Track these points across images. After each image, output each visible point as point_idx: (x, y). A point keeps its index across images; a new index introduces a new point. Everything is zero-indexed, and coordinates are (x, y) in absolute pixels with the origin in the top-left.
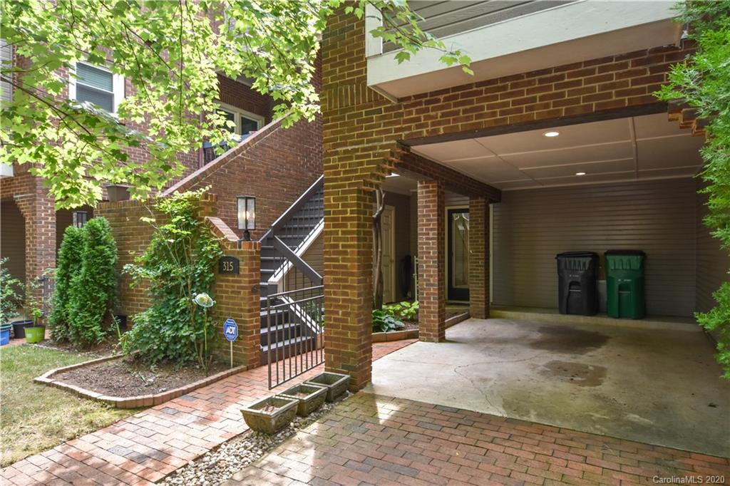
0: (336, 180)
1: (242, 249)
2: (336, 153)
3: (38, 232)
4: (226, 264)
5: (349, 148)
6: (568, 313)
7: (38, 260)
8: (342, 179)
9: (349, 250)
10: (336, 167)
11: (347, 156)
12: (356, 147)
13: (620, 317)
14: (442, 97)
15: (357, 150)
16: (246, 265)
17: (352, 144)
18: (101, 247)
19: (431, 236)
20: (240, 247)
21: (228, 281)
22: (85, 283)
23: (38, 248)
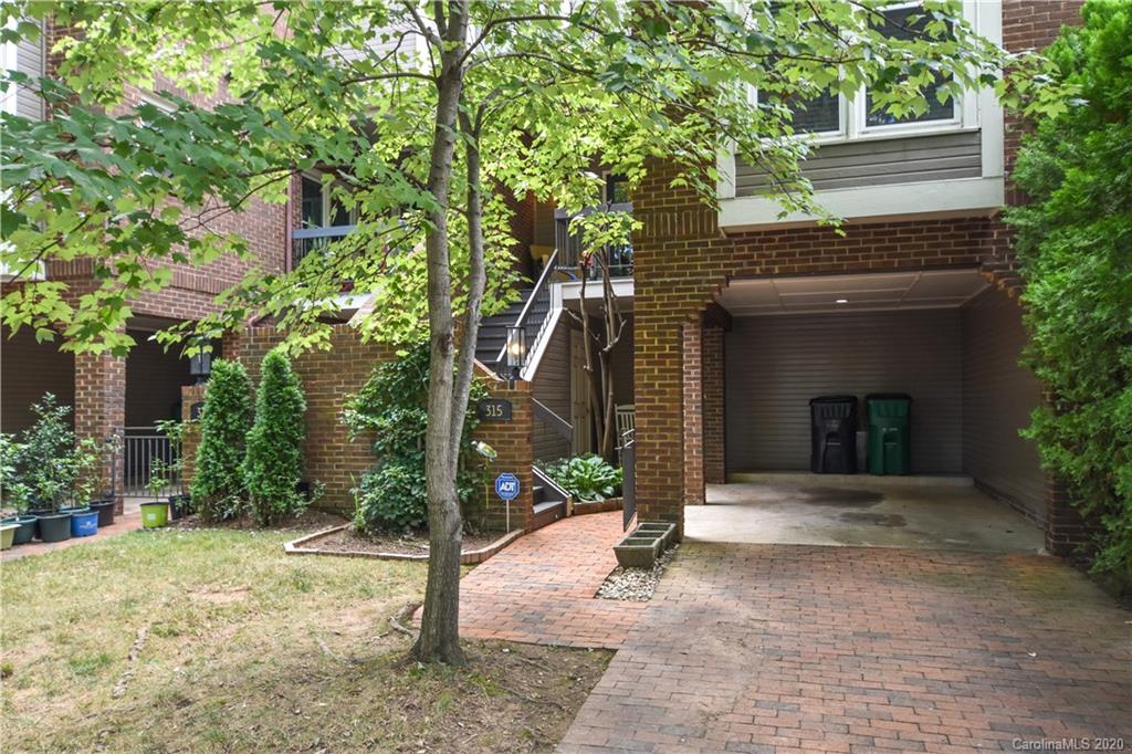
0: (651, 313)
1: (515, 390)
2: (651, 284)
3: (106, 368)
4: (491, 409)
5: (668, 280)
6: (825, 471)
7: (105, 410)
8: (658, 313)
9: (668, 390)
10: (651, 299)
11: (666, 288)
12: (677, 279)
13: (885, 473)
14: (777, 238)
15: (678, 283)
16: (522, 408)
17: (670, 276)
18: (289, 388)
19: (693, 375)
20: (512, 387)
21: (494, 429)
22: (270, 436)
23: (106, 391)
